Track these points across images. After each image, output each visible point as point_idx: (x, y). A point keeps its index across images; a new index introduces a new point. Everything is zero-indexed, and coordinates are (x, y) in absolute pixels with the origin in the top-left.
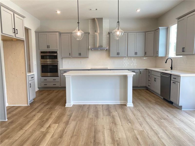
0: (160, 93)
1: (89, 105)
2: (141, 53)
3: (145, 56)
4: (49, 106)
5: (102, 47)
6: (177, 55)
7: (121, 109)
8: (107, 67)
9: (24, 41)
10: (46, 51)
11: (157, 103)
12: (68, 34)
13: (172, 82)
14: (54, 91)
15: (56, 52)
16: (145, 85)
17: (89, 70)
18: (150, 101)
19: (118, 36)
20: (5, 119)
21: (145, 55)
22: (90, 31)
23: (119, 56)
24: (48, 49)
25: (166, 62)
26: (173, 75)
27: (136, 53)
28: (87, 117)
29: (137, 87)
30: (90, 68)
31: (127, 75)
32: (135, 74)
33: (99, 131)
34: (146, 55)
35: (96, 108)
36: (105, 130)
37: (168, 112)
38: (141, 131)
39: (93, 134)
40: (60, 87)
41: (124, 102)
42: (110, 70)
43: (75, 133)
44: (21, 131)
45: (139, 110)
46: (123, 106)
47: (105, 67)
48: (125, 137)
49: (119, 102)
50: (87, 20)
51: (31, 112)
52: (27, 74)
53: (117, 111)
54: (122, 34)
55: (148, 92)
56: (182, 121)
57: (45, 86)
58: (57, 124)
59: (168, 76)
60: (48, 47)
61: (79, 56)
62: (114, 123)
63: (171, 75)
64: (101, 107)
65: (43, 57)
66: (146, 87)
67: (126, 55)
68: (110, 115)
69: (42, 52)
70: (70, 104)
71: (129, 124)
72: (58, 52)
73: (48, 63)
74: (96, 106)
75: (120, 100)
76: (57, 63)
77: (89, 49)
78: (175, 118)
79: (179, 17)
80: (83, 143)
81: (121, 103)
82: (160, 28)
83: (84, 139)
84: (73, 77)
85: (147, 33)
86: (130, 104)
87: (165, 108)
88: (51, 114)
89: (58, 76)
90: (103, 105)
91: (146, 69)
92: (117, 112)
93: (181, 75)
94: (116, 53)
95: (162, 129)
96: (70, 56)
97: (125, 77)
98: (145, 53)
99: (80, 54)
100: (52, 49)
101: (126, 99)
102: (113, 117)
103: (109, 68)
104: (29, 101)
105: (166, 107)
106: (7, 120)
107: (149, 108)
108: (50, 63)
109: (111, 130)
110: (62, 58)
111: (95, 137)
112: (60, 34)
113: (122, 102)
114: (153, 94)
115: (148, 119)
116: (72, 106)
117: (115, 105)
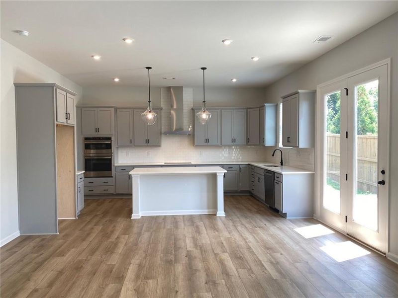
0: (264, 199)
1: (165, 216)
2: (241, 139)
3: (247, 145)
4: (107, 219)
5: (183, 130)
6: (283, 146)
7: (209, 219)
8: (189, 161)
9: (73, 127)
10: (94, 136)
11: (259, 212)
12: (128, 110)
13: (275, 181)
14: (104, 200)
15: (110, 139)
16: (248, 189)
17: (162, 166)
18: (249, 210)
19: (203, 120)
20: (56, 232)
21: (247, 143)
22: (163, 105)
23: (209, 144)
24: (97, 133)
25: (273, 155)
26: (277, 173)
27: (234, 141)
28: (164, 228)
29: (236, 192)
30: (163, 164)
31: (216, 173)
32: (226, 171)
33: (180, 239)
34: (249, 144)
35: (175, 219)
36: (187, 238)
37: (268, 221)
38: (228, 238)
39: (172, 242)
40: (115, 194)
41: (213, 212)
42: (195, 166)
43: (151, 242)
44: (84, 243)
45: (232, 220)
46: (212, 216)
47: (187, 162)
48: (209, 242)
49: (205, 212)
50: (159, 88)
51: (85, 225)
52: (76, 174)
53: (202, 221)
54: (209, 116)
55: (252, 199)
56: (280, 229)
57: (91, 192)
58: (128, 236)
59: (271, 175)
60: (97, 130)
61: (146, 144)
62: (198, 231)
63: (274, 172)
64: (182, 218)
65: (87, 147)
66: (250, 192)
67: (219, 143)
68: (193, 225)
69: (86, 139)
70: (137, 215)
71: (217, 232)
72: (113, 139)
73: (91, 155)
74: (174, 217)
75: (208, 209)
76: (111, 156)
77: (161, 133)
78: (274, 227)
79: (284, 95)
80: (163, 248)
81: (209, 212)
82: (265, 104)
83: (163, 245)
84: (143, 176)
85: (249, 110)
86: (221, 213)
87: (267, 218)
88: (114, 226)
89: (112, 177)
90: (184, 216)
91: (249, 164)
92: (202, 223)
93: (283, 173)
94: (204, 140)
95: (253, 236)
96: (132, 144)
97: (214, 176)
98: (248, 141)
99: (147, 141)
100: (103, 133)
101: (215, 207)
102: (197, 227)
103: (193, 163)
104: (77, 212)
105: (268, 215)
106: (58, 233)
107: (246, 218)
108: (94, 155)
109: (193, 238)
110: (118, 148)
111: (175, 243)
112: (116, 109)
113: (211, 211)
114: (257, 201)
115: (239, 228)
116: (140, 218)
117: (200, 215)
